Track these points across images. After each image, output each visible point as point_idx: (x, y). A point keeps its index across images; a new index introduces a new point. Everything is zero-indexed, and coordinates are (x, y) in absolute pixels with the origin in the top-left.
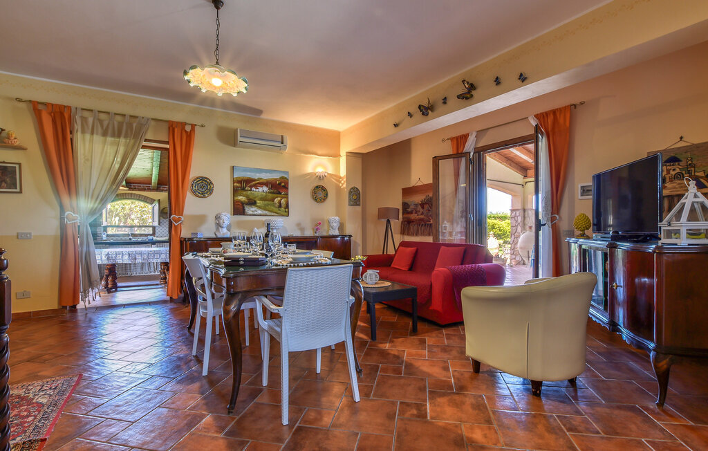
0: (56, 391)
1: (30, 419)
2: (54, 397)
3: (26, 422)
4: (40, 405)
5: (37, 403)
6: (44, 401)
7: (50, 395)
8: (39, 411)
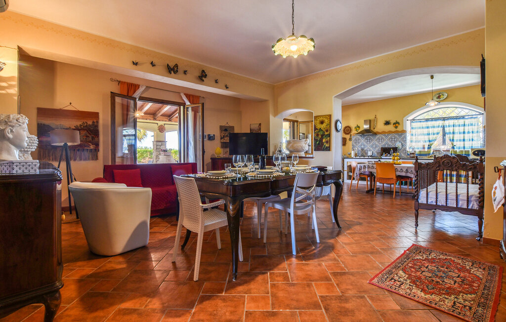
0: (392, 275)
1: (410, 265)
2: (395, 272)
3: (412, 264)
4: (404, 270)
5: (405, 273)
6: (401, 272)
7: (397, 274)
8: (405, 267)
